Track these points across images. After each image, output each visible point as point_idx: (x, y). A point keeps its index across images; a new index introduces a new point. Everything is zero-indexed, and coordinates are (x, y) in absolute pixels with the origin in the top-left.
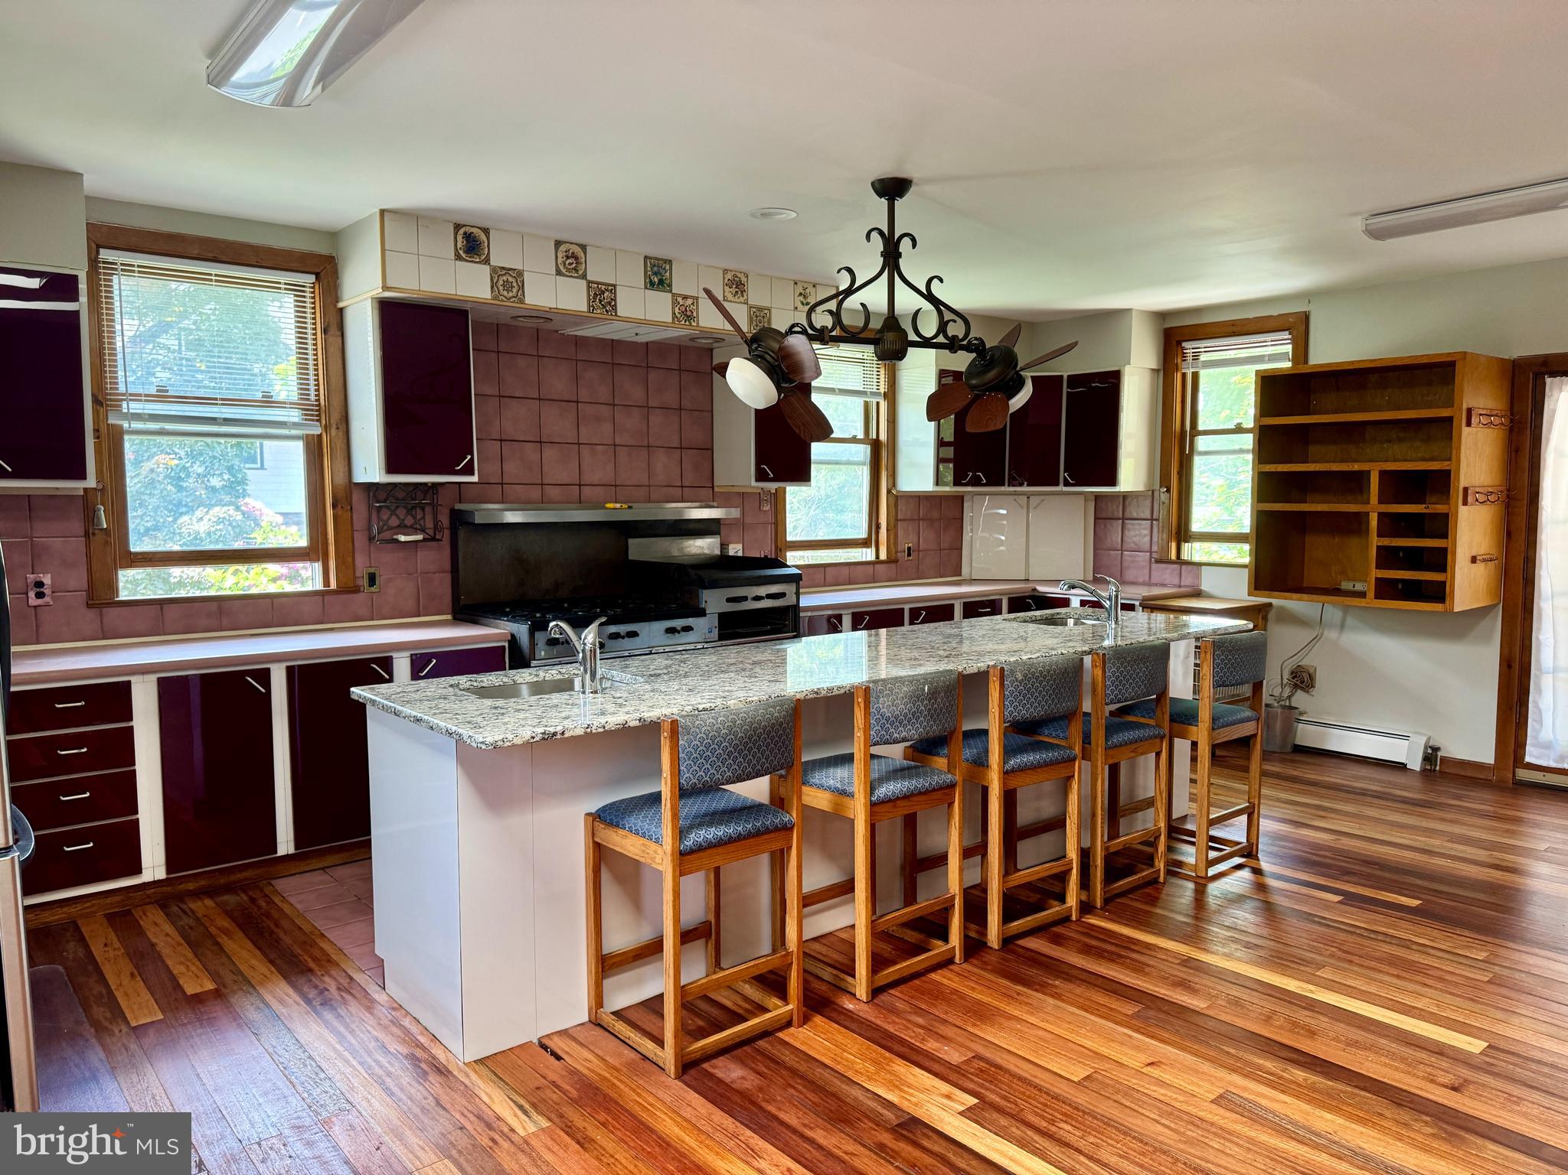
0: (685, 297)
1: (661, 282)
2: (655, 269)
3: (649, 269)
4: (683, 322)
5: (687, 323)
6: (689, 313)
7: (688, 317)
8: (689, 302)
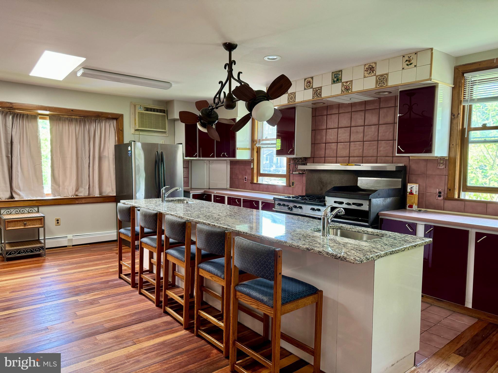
0: (347, 82)
1: (338, 80)
2: (336, 76)
3: (333, 76)
4: (345, 92)
5: (347, 92)
6: (348, 88)
7: (347, 89)
8: (349, 83)
